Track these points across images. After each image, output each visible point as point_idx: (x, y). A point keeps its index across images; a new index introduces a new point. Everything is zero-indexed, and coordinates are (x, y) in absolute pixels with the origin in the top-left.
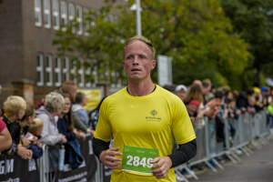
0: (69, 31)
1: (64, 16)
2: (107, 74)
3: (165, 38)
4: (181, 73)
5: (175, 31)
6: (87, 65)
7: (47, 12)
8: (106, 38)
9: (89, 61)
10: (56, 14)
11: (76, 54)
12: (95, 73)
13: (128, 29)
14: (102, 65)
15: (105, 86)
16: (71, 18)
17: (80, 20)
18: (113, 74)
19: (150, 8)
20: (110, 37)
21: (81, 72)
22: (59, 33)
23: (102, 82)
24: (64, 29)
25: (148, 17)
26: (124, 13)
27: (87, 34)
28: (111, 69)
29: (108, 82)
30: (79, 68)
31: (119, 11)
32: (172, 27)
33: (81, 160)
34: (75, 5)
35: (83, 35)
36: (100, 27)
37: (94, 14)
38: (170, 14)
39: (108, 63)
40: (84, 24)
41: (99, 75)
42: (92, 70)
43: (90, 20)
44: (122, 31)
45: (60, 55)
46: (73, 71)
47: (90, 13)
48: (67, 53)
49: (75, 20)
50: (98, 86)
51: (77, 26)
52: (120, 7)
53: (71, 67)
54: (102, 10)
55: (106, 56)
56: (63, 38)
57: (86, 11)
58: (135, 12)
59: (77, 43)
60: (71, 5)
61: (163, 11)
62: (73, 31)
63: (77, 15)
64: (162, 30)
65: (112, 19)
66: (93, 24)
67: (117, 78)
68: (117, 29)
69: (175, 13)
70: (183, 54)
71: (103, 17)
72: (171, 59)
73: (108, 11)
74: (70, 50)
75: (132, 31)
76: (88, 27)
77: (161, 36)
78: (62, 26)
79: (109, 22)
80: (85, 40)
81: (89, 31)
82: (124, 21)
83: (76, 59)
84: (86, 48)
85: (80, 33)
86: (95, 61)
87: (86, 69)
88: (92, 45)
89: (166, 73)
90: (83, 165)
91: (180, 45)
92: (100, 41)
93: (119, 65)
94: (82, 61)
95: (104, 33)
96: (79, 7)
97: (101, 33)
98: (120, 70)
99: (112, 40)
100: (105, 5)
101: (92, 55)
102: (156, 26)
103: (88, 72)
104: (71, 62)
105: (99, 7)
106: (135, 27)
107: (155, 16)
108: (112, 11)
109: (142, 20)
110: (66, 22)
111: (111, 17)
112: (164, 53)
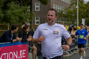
0: (61, 12)
1: (60, 9)
2: (70, 22)
3: (84, 14)
4: (87, 23)
5: (86, 13)
6: (65, 20)
7: (56, 8)
8: (70, 14)
9: (65, 19)
10: (58, 8)
11: (63, 18)
12: (67, 22)
13: (75, 12)
14: (68, 20)
15: (69, 25)
16: (62, 9)
17: (64, 10)
18: (71, 23)
19: (80, 7)
20: (71, 14)
21: (64, 22)
22: (59, 13)
23: (68, 24)
24: (60, 12)
25: (80, 9)
26: (74, 8)
27: (65, 13)
28: (71, 21)
29: (70, 24)
30: (63, 21)
31: (73, 8)
32: (86, 12)
33: (64, 42)
34: (63, 6)
35: (64, 14)
36: (68, 11)
37: (67, 9)
38: (85, 9)
39: (70, 20)
40: (65, 11)
41: (68, 23)
42: (66, 21)
43: (66, 10)
44: (73, 13)
45: (59, 18)
46: (62, 22)
47: (66, 8)
48: (60, 17)
49: (63, 10)
50: (68, 25)
51: (63, 11)
52: (73, 7)
53: (61, 21)
54: (69, 8)
55: (69, 18)
56: (60, 14)
57: (65, 8)
58: (77, 8)
59: (63, 15)
60: (62, 6)
61: (84, 8)
62: (62, 12)
63: (63, 9)
64: (83, 12)
65: (71, 10)
66: (67, 11)
67: (72, 24)
68: (72, 12)
69: (86, 9)
70: (88, 18)
71: (69, 9)
72: (85, 19)
73: (70, 8)
74: (61, 17)
75: (76, 12)
76: (65, 12)
77: (83, 14)
78: (59, 11)
79: (70, 10)
80: (65, 15)
81: (66, 13)
82: (74, 10)
83: (62, 19)
84: (65, 16)
85: (64, 13)
86: (67, 20)
87: (65, 21)
88: (66, 15)
89: (84, 23)
90: (64, 43)
91: (87, 16)
92: (68, 15)
93: (72, 20)
94: (64, 19)
95: (69, 13)
96: (64, 7)
97: (68, 13)
98: (73, 22)
99: (71, 15)
100: (70, 6)
101: (66, 18)
102: (81, 12)
103: (65, 22)
104: (61, 20)
105: (68, 7)
106: (77, 12)
107: (82, 9)
108: (71, 8)
109: (79, 10)
110: (60, 10)
111: (71, 9)
112: (83, 18)
